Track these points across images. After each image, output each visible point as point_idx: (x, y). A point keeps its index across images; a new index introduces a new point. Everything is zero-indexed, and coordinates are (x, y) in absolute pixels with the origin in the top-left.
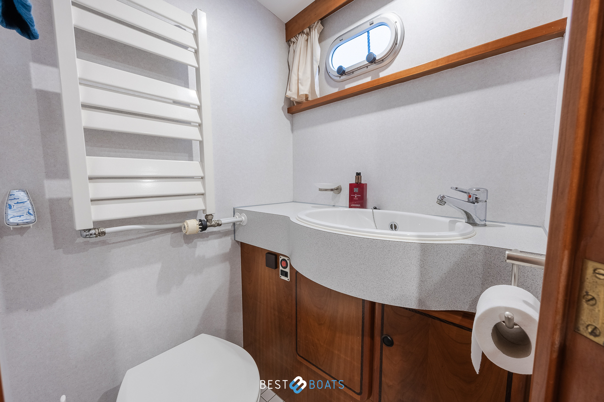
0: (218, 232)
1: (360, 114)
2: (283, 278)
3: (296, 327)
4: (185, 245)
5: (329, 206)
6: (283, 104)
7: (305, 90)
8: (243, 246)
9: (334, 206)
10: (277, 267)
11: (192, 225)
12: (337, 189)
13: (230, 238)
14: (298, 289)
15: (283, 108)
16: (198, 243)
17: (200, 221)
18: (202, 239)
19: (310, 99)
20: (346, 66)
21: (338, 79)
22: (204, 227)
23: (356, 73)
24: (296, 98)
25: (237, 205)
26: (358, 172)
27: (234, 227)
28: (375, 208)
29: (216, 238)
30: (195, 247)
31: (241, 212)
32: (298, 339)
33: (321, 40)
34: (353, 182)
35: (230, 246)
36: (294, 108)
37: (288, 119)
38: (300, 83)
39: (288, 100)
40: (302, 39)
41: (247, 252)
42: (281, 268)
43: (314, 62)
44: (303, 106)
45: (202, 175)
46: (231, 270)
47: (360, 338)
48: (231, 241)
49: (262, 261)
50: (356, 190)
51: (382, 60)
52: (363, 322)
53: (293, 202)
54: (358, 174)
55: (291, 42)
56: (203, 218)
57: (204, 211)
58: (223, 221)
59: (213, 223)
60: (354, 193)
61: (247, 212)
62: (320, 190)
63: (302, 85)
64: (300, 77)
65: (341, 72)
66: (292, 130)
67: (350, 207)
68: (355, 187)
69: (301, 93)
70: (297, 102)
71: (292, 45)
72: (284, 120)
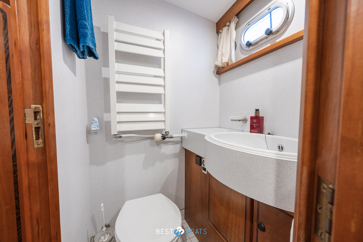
0: (173, 142)
1: (260, 70)
2: (203, 171)
3: (209, 203)
4: (156, 146)
5: (239, 131)
6: (213, 69)
7: (225, 60)
8: (186, 150)
9: (242, 131)
10: (200, 165)
11: (158, 136)
12: (244, 120)
13: (179, 145)
14: (210, 180)
15: (213, 72)
16: (163, 146)
17: (163, 134)
18: (164, 144)
19: (229, 64)
20: (252, 40)
21: (248, 49)
22: (164, 138)
23: (259, 44)
24: (221, 65)
25: (184, 128)
26: (257, 108)
27: (182, 140)
28: (269, 134)
29: (171, 145)
30: (161, 148)
31: (185, 131)
32: (210, 211)
33: (236, 28)
34: (254, 115)
35: (179, 150)
36: (220, 71)
37: (216, 78)
38: (223, 56)
39: (216, 66)
40: (225, 29)
41: (188, 154)
42: (203, 166)
43: (232, 42)
44: (225, 69)
45: (164, 111)
46: (179, 163)
47: (244, 220)
48: (180, 147)
49: (194, 160)
50: (255, 121)
51: (278, 31)
52: (246, 209)
53: (219, 127)
54: (257, 110)
55: (220, 32)
56: (164, 133)
57: (165, 129)
58: (174, 135)
59: (169, 136)
60: (254, 123)
61: (188, 132)
62: (232, 120)
63: (224, 57)
64: (223, 52)
65: (249, 44)
66: (219, 84)
67: (251, 132)
68: (255, 119)
69: (223, 62)
70: (222, 67)
71: (219, 34)
72: (214, 79)
